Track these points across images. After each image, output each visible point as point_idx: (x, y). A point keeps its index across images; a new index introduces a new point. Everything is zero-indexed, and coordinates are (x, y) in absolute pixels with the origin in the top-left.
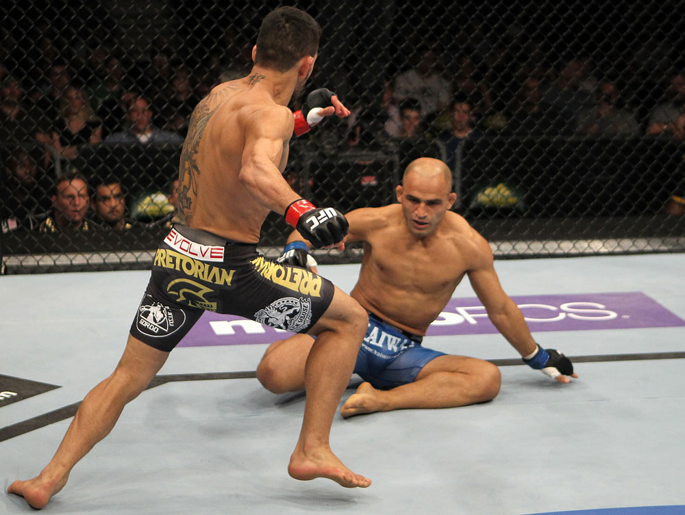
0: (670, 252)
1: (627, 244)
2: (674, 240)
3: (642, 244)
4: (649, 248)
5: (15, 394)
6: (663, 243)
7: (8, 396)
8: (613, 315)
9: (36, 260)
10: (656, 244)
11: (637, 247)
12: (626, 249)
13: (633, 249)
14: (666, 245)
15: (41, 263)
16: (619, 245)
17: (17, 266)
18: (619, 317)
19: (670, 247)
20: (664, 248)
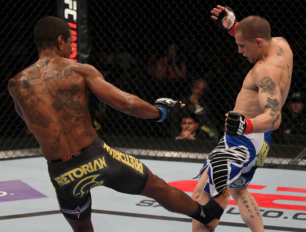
0: (34, 156)
1: (10, 154)
2: (35, 150)
3: (19, 153)
4: (23, 155)
6: (30, 152)
8: (5, 194)
10: (26, 153)
11: (16, 155)
12: (10, 157)
13: (14, 156)
14: (32, 153)
16: (6, 154)
18: (8, 195)
19: (34, 154)
20: (31, 155)
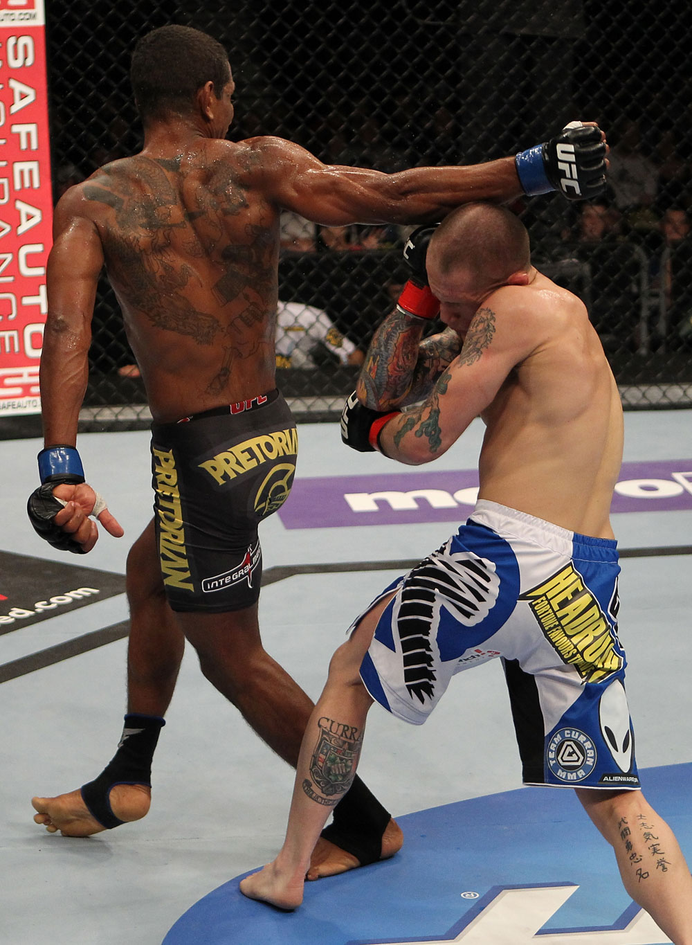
5: (96, 591)
7: (87, 594)
9: (113, 413)
15: (121, 418)
17: (90, 423)
